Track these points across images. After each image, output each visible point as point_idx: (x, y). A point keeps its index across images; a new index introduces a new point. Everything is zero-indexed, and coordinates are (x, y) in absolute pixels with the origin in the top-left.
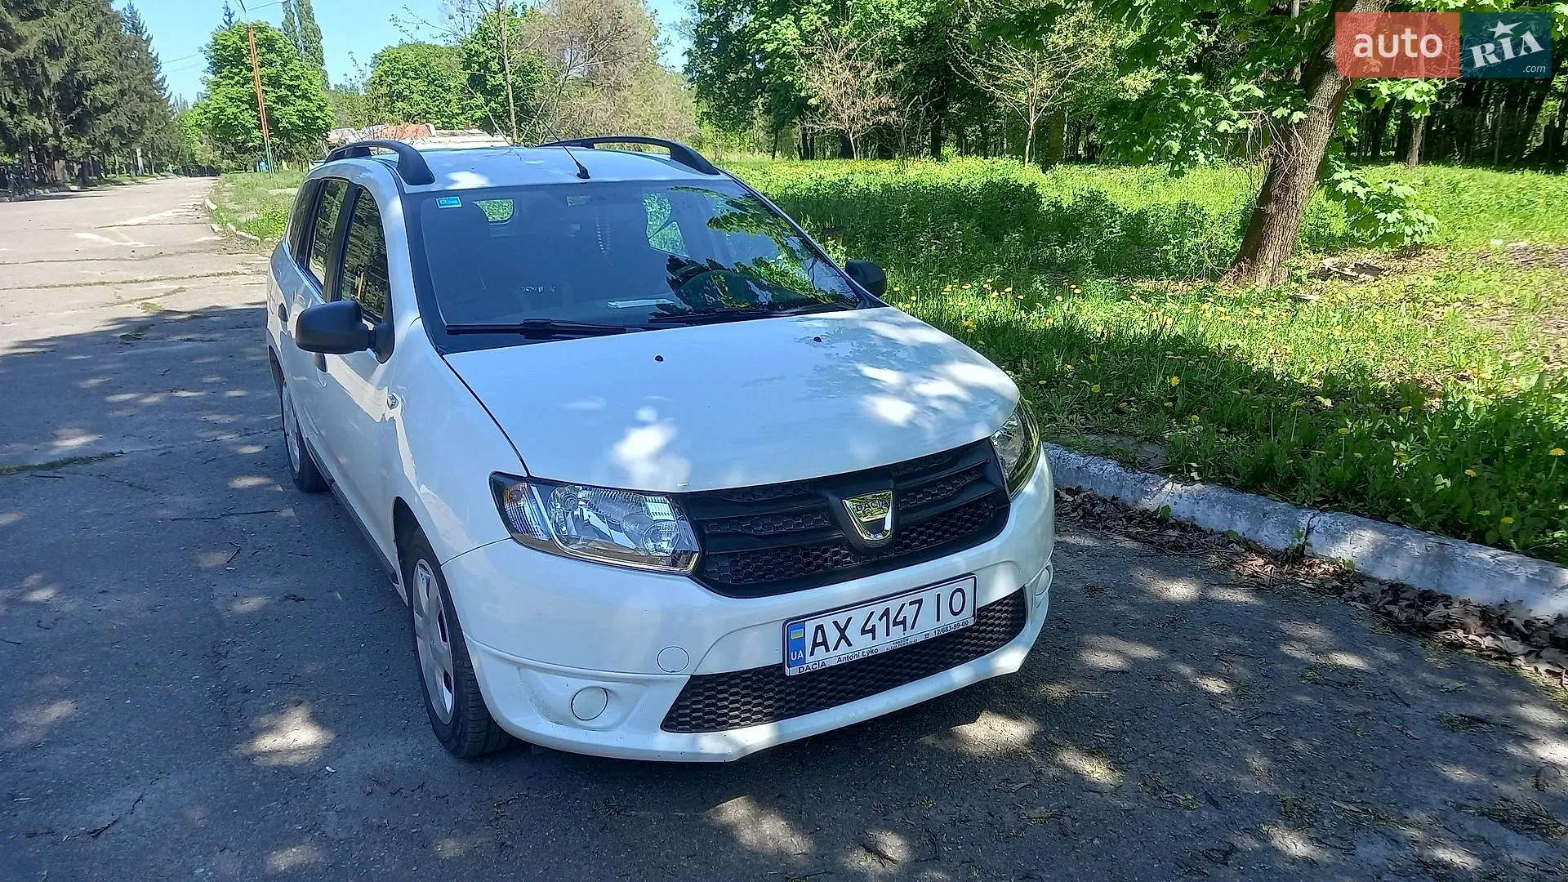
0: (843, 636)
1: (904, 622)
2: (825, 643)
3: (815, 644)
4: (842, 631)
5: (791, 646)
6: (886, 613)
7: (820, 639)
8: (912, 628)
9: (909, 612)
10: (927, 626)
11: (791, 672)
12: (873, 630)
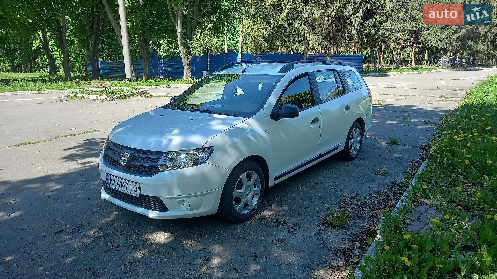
0: (114, 183)
1: (124, 186)
2: (112, 182)
3: (111, 182)
4: (114, 181)
5: (107, 179)
6: (121, 182)
7: (111, 181)
8: (126, 189)
9: (125, 184)
10: (129, 191)
11: (108, 185)
12: (119, 184)
